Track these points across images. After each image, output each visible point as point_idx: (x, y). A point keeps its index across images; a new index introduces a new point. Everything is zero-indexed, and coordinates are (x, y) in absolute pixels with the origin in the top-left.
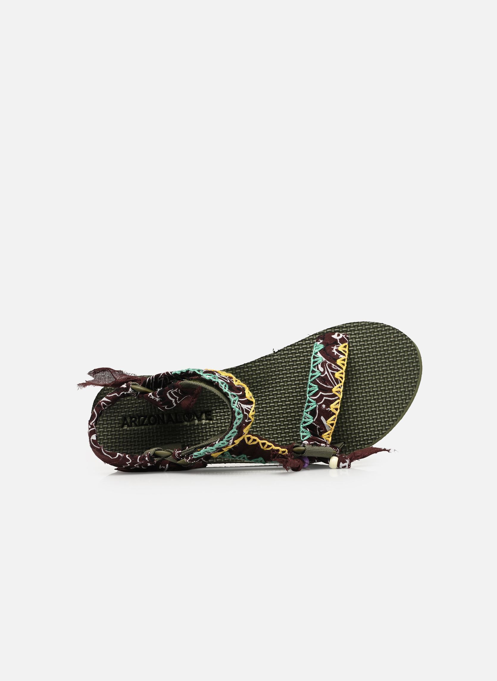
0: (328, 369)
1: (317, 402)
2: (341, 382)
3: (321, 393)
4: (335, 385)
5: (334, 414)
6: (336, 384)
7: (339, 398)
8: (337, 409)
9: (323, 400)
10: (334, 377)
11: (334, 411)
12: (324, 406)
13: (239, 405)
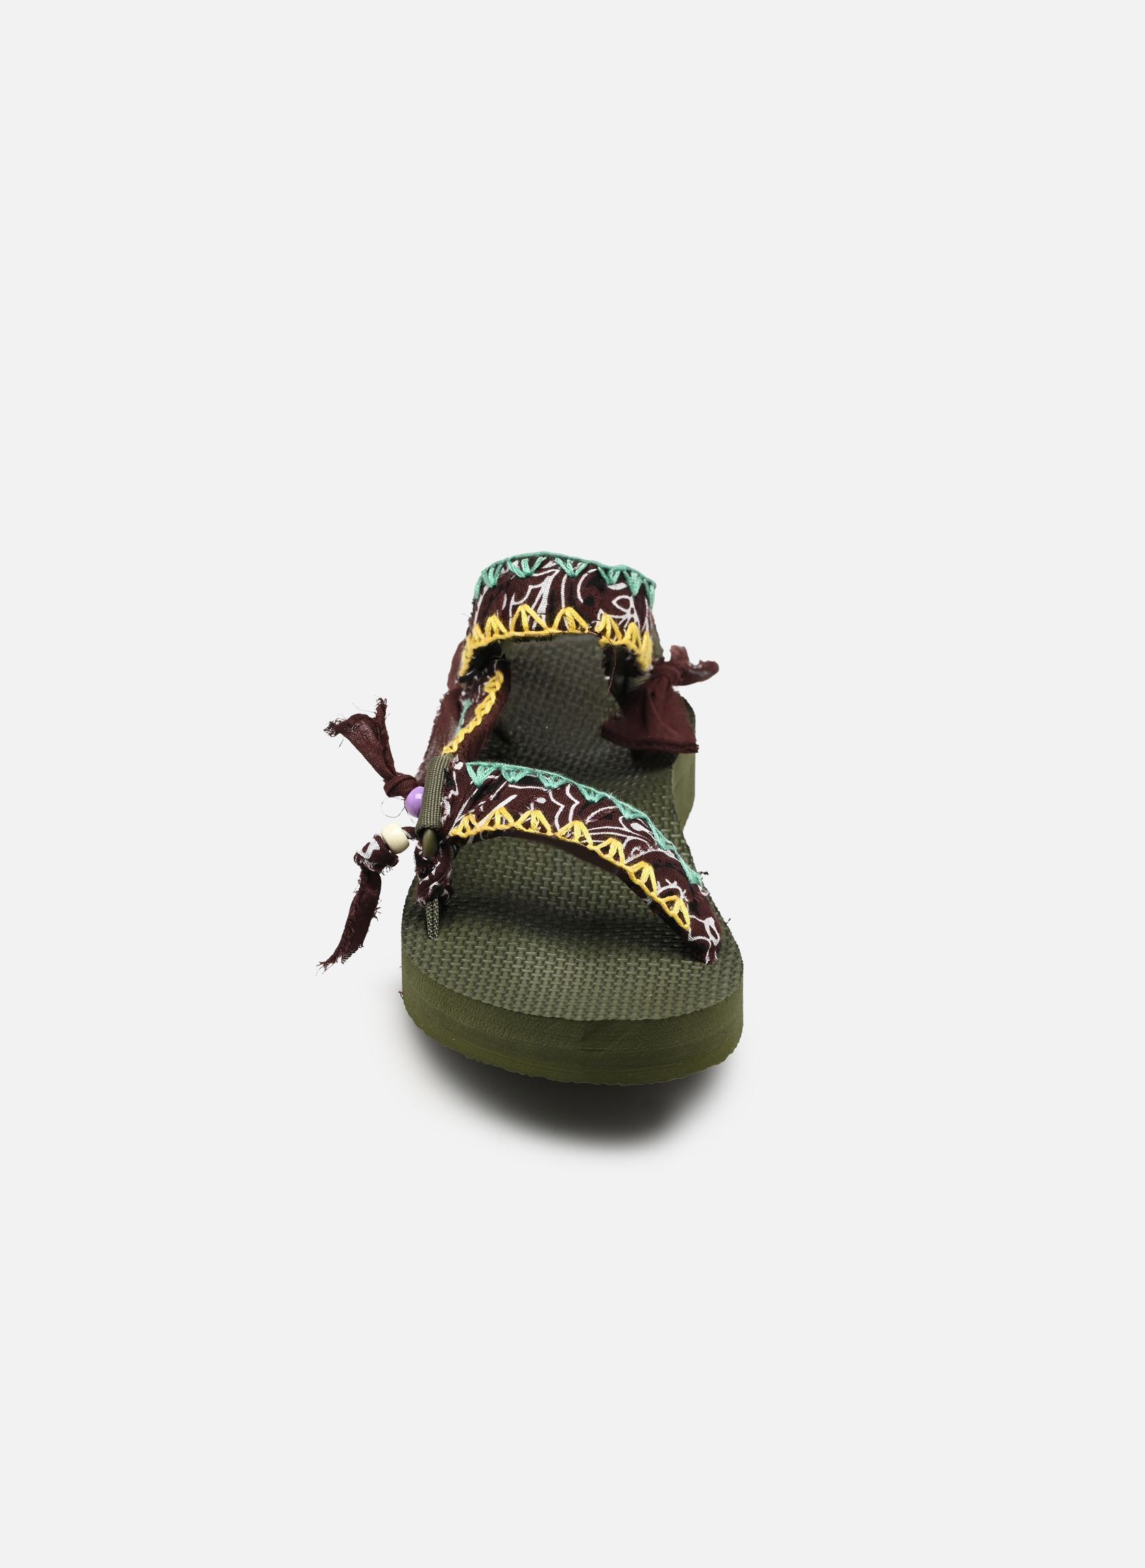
0: (636, 838)
1: (554, 791)
2: (596, 844)
3: (577, 802)
4: (590, 832)
5: (516, 818)
6: (594, 834)
7: (554, 830)
8: (527, 825)
9: (558, 803)
10: (613, 836)
11: (523, 817)
12: (542, 800)
13: (549, 571)
